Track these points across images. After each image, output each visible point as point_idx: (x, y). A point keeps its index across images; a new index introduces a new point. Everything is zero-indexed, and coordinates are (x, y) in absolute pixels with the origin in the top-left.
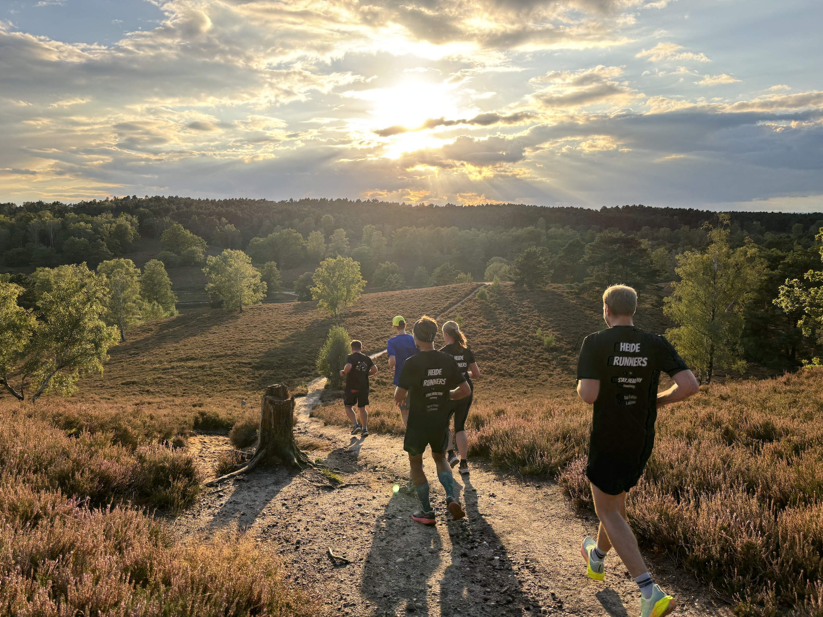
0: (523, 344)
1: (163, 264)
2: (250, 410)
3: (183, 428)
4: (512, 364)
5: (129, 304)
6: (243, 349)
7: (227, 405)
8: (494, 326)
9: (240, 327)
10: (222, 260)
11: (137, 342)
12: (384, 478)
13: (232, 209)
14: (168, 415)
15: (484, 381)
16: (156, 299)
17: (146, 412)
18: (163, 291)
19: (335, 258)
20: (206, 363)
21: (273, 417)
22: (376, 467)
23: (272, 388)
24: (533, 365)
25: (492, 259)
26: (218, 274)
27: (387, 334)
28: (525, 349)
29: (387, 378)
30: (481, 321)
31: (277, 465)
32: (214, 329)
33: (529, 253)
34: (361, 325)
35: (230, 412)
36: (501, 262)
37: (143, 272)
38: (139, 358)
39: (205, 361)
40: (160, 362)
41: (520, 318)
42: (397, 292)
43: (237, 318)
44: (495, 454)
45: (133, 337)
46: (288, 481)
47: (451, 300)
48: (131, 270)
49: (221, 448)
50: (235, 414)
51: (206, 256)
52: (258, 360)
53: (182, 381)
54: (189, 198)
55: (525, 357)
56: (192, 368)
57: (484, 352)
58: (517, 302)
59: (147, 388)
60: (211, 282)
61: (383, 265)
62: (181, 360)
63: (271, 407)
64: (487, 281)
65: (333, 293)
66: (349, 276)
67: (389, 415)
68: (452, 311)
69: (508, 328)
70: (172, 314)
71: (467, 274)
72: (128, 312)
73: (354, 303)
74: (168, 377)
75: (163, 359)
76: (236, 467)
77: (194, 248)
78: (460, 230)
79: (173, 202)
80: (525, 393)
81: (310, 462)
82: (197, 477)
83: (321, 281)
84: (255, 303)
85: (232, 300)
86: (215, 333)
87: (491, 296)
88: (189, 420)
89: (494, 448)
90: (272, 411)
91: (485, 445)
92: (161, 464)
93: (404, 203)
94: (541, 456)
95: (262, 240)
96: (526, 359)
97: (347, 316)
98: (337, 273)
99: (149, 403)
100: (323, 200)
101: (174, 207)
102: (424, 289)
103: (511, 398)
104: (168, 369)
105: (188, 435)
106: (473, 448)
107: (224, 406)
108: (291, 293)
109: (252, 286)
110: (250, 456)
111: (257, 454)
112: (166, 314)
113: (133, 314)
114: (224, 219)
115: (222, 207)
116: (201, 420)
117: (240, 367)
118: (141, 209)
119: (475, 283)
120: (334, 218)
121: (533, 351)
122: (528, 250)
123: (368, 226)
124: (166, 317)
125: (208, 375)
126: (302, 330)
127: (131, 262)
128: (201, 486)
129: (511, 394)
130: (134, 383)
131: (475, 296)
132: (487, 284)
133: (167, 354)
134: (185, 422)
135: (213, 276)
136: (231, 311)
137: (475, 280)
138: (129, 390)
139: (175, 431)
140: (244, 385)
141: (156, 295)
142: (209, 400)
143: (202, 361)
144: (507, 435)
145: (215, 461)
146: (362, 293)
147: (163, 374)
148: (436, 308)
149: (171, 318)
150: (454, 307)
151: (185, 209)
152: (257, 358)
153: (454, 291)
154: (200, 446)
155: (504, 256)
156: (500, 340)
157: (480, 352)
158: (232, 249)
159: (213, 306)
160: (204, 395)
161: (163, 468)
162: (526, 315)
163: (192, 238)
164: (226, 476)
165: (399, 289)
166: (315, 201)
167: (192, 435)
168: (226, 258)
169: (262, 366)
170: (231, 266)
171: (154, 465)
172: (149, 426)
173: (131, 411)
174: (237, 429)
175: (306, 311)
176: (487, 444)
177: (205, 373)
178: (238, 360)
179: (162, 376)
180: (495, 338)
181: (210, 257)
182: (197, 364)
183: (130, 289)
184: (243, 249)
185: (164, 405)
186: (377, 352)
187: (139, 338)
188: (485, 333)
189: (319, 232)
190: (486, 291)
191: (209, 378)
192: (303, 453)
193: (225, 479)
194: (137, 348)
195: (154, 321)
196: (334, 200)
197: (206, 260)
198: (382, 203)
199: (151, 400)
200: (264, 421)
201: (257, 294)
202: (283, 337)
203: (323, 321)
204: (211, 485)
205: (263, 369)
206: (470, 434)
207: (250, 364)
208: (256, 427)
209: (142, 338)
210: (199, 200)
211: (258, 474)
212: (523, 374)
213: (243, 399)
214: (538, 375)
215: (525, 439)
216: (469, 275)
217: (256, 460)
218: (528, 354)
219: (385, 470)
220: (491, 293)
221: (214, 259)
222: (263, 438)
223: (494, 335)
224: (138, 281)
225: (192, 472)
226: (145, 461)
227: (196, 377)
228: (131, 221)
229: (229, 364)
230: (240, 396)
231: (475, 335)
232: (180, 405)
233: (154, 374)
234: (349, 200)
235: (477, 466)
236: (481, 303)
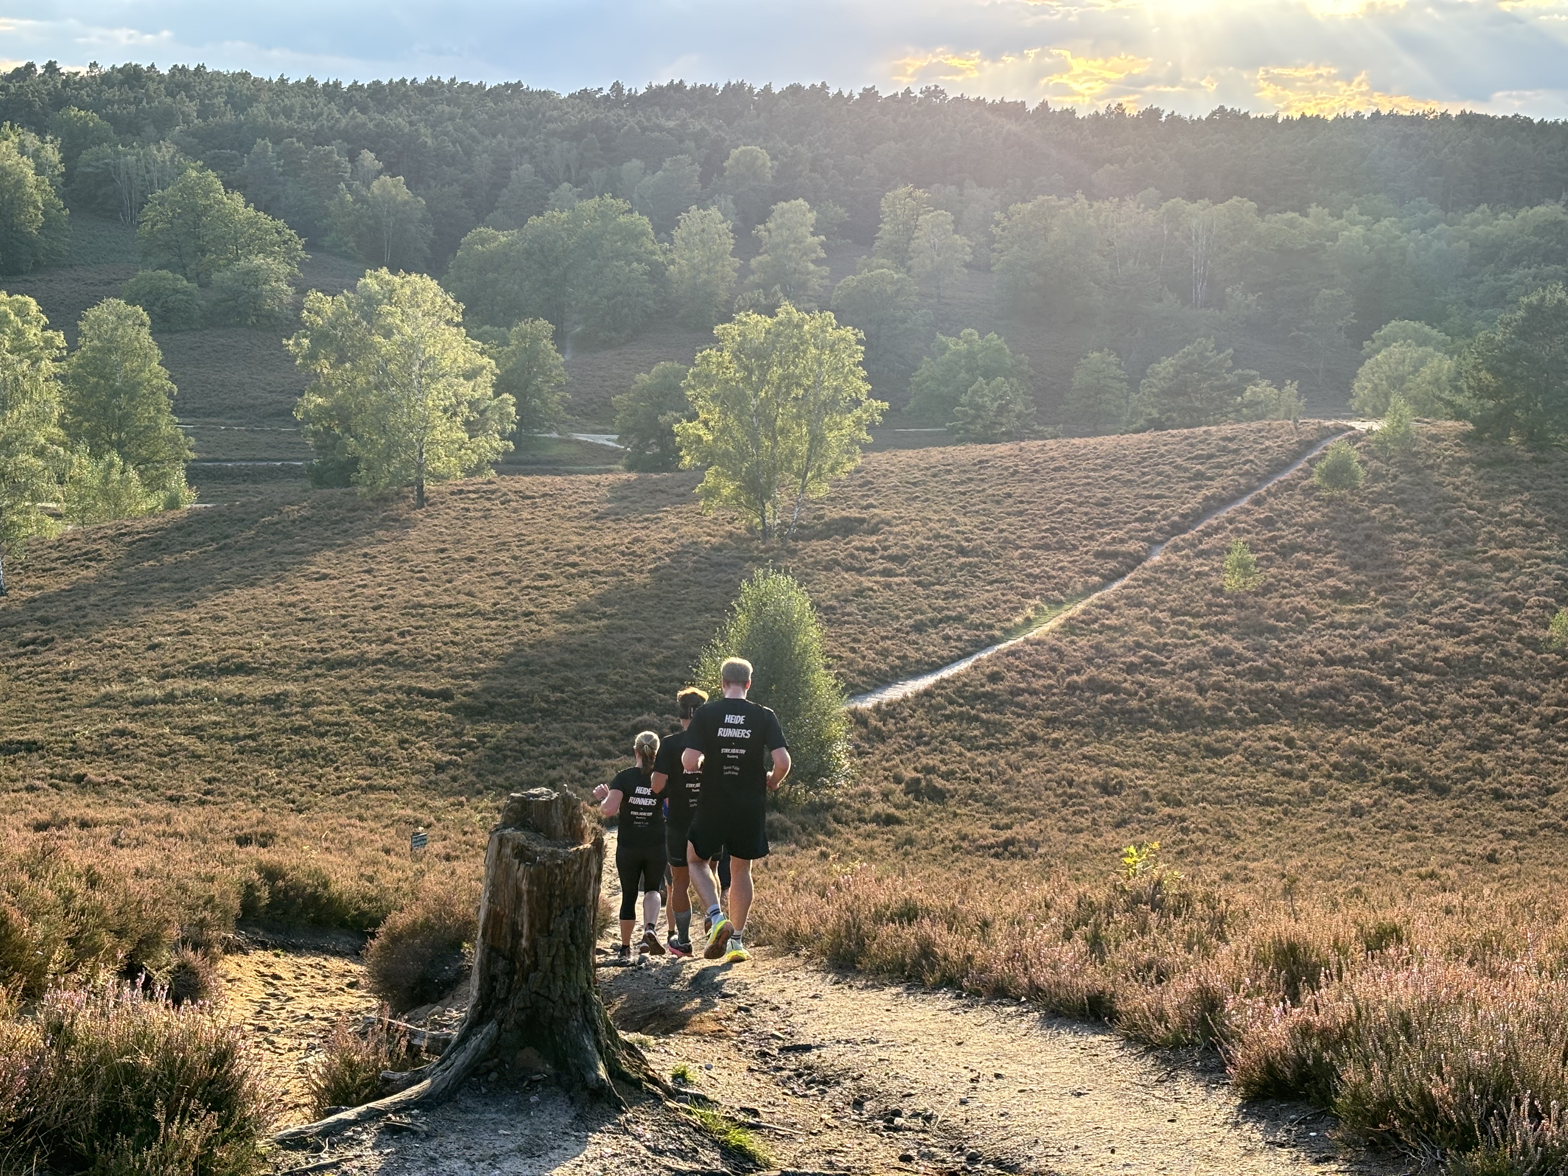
0: (1494, 668)
1: (146, 317)
2: (442, 865)
3: (202, 924)
4: (1447, 745)
5: (25, 459)
6: (422, 643)
7: (360, 842)
8: (1382, 591)
9: (416, 559)
10: (360, 307)
11: (47, 599)
12: (923, 1156)
13: (398, 120)
14: (151, 872)
15: (1328, 804)
16: (119, 446)
17: (74, 859)
18: (144, 414)
19: (772, 314)
20: (291, 687)
21: (525, 909)
22: (897, 1113)
23: (525, 802)
24: (1531, 753)
25: (1385, 330)
26: (341, 360)
27: (958, 607)
28: (1501, 690)
29: (948, 775)
30: (1330, 573)
31: (533, 1084)
32: (321, 562)
33: (1533, 310)
34: (859, 571)
35: (369, 871)
36: (1423, 341)
37: (72, 346)
38: (51, 656)
39: (287, 679)
40: (127, 676)
41: (1487, 567)
42: (1002, 449)
43: (407, 524)
44: (1355, 1096)
45: (33, 581)
46: (571, 1141)
47: (1213, 488)
48: (33, 334)
49: (335, 1001)
50: (388, 879)
51: (302, 291)
52: (475, 685)
53: (200, 748)
54: (245, 75)
55: (1498, 720)
56: (238, 700)
57: (1334, 692)
58: (1477, 501)
59: (77, 767)
60: (316, 390)
61: (951, 342)
62: (201, 671)
63: (520, 871)
64: (1360, 415)
65: (758, 446)
66: (818, 382)
67: (952, 919)
68: (1217, 530)
69: (1435, 604)
70: (173, 503)
71: (1280, 387)
72: (17, 489)
73: (836, 484)
74: (152, 732)
75: (136, 667)
76: (387, 1081)
77: (258, 260)
78: (1261, 212)
79: (187, 87)
80: (1491, 858)
81: (654, 1081)
82: (251, 1110)
83: (714, 397)
84: (471, 472)
85: (389, 457)
86: (325, 577)
87: (1377, 476)
88: (224, 894)
89: (1351, 1074)
90: (524, 886)
91: (1318, 1059)
92: (126, 1059)
93: (1044, 104)
94: (1536, 1116)
95: (503, 238)
96: (1502, 729)
97: (805, 533)
98: (777, 372)
99: (84, 825)
100: (735, 91)
101: (191, 108)
102: (1108, 442)
103: (1432, 875)
104: (154, 701)
105: (217, 949)
106: (1270, 1068)
107: (348, 849)
108: (601, 440)
109: (464, 409)
110: (439, 1046)
111: (464, 1039)
112: (152, 502)
113: (36, 497)
114: (368, 157)
115: (363, 110)
116: (264, 894)
117: (410, 705)
118: (74, 111)
119: (1312, 423)
120: (774, 158)
121: (1534, 699)
122: (1534, 299)
123: (902, 191)
124: (151, 512)
125: (297, 731)
126: (638, 579)
127: (33, 305)
128: (261, 1145)
129: (1434, 862)
130: (31, 747)
131: (1309, 474)
132: (1360, 426)
133: (153, 647)
134: (211, 899)
135: (324, 367)
136: (384, 500)
137: (1311, 409)
138: (14, 773)
139: (174, 933)
140: (424, 773)
141: (119, 429)
142: (294, 821)
143: (277, 677)
144: (1406, 1025)
145: (311, 1047)
146: (866, 448)
147: (133, 718)
148: (1149, 517)
149: (170, 515)
150: (1223, 514)
151: (229, 117)
152: (475, 677)
153: (1224, 450)
154: (259, 993)
155: (1435, 318)
156: (1400, 650)
157: (1317, 694)
158: (394, 271)
159: (320, 478)
160: (279, 801)
161: (132, 1073)
162: (1513, 553)
163: (251, 223)
164: (350, 1114)
165: (1009, 436)
166: (703, 93)
167: (230, 948)
168: (371, 301)
169: (491, 706)
170: (388, 334)
171: (101, 1060)
172: (83, 911)
173: (21, 851)
174: (395, 939)
175: (656, 509)
176: (1327, 1056)
177: (283, 721)
178: (403, 679)
179: (132, 726)
180: (1380, 642)
181: (314, 296)
182: (260, 688)
183: (26, 407)
184: (435, 270)
185: (133, 834)
186: (916, 675)
187: (53, 585)
188: (1342, 618)
189: (714, 212)
190: (1356, 456)
191: (299, 743)
192: (630, 1046)
193: (347, 1124)
194: (45, 621)
195: (109, 525)
196: (776, 90)
197: (298, 307)
198: (960, 100)
199: (91, 813)
200: (493, 918)
201: (481, 440)
202: (569, 604)
203: (717, 549)
204: (295, 1142)
205: (494, 718)
206: (1263, 1016)
207: (445, 695)
208: (464, 930)
209: (63, 584)
210: (282, 81)
211: (466, 1111)
212: (1489, 784)
213: (417, 822)
214: (1550, 792)
215: (1476, 1046)
216: (1291, 388)
217: (461, 1059)
218: (1513, 706)
219: (933, 1126)
220: (1374, 464)
221: (328, 305)
222: (489, 980)
223: (1381, 629)
224: (56, 377)
225: (233, 1093)
226: (71, 1041)
227: (252, 737)
228: (36, 155)
229: (370, 692)
230: (409, 812)
231: (1300, 626)
232: (193, 834)
233: (104, 718)
234: (833, 91)
235: (1281, 1136)
236: (1330, 501)
